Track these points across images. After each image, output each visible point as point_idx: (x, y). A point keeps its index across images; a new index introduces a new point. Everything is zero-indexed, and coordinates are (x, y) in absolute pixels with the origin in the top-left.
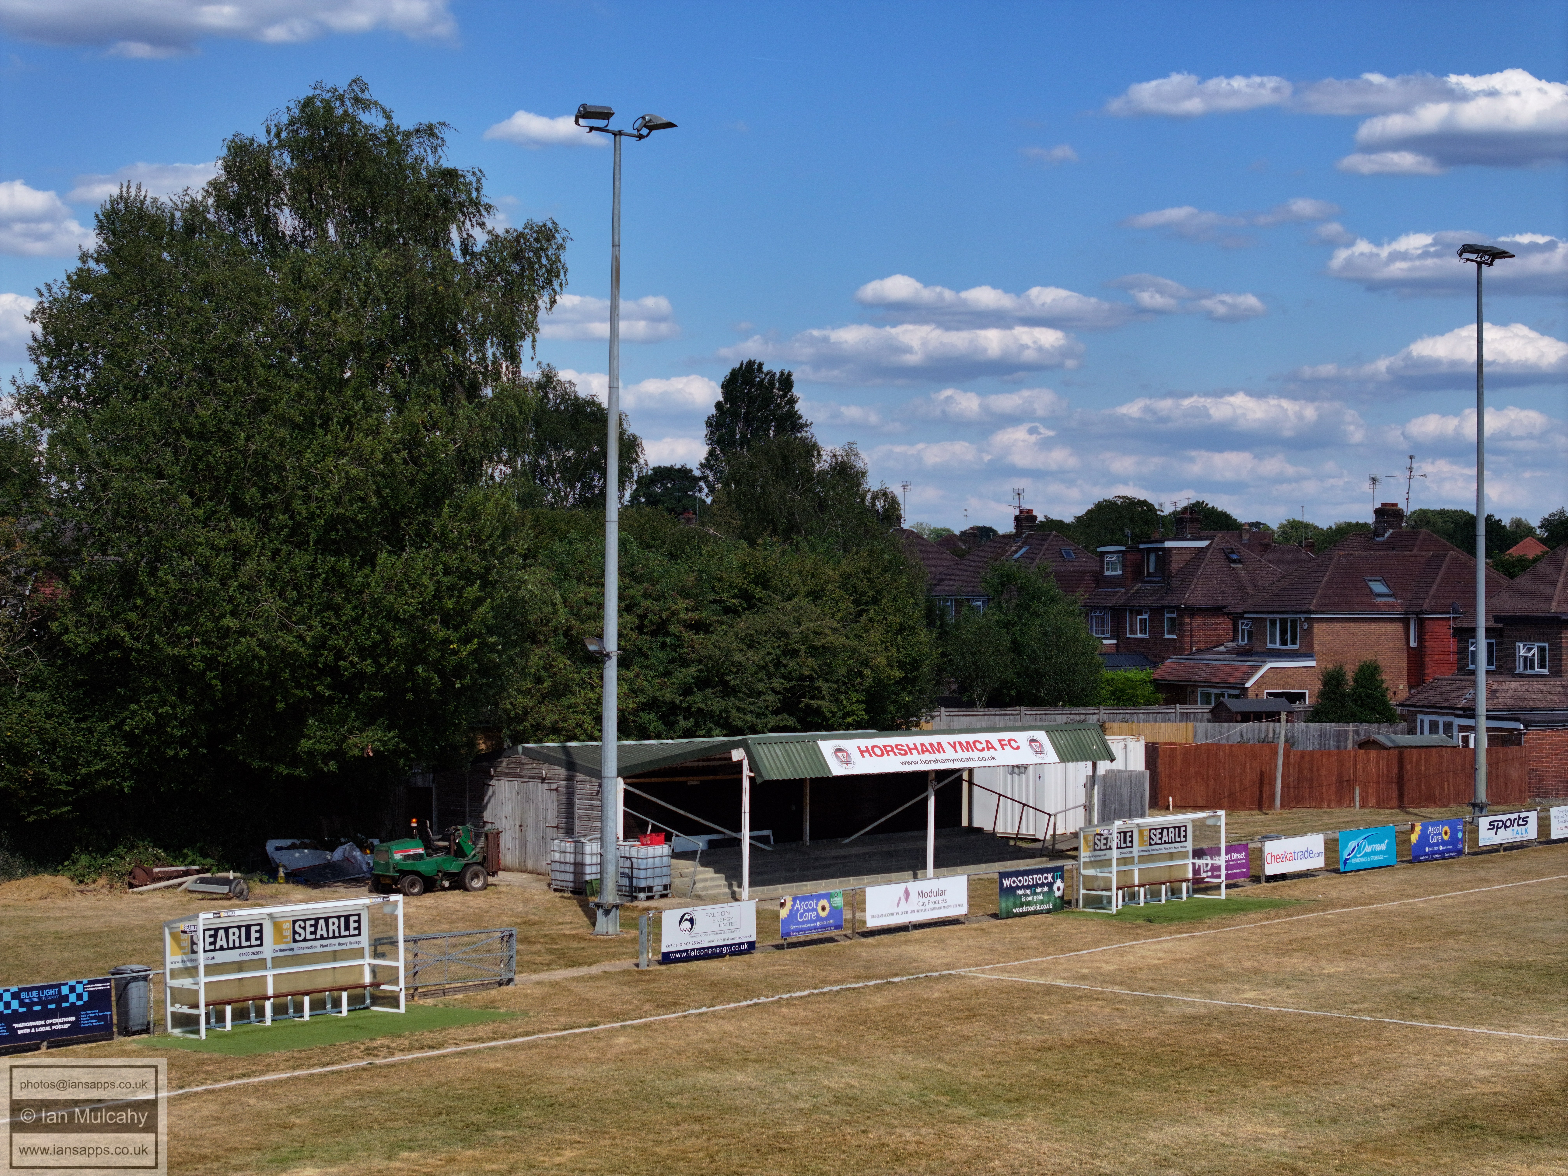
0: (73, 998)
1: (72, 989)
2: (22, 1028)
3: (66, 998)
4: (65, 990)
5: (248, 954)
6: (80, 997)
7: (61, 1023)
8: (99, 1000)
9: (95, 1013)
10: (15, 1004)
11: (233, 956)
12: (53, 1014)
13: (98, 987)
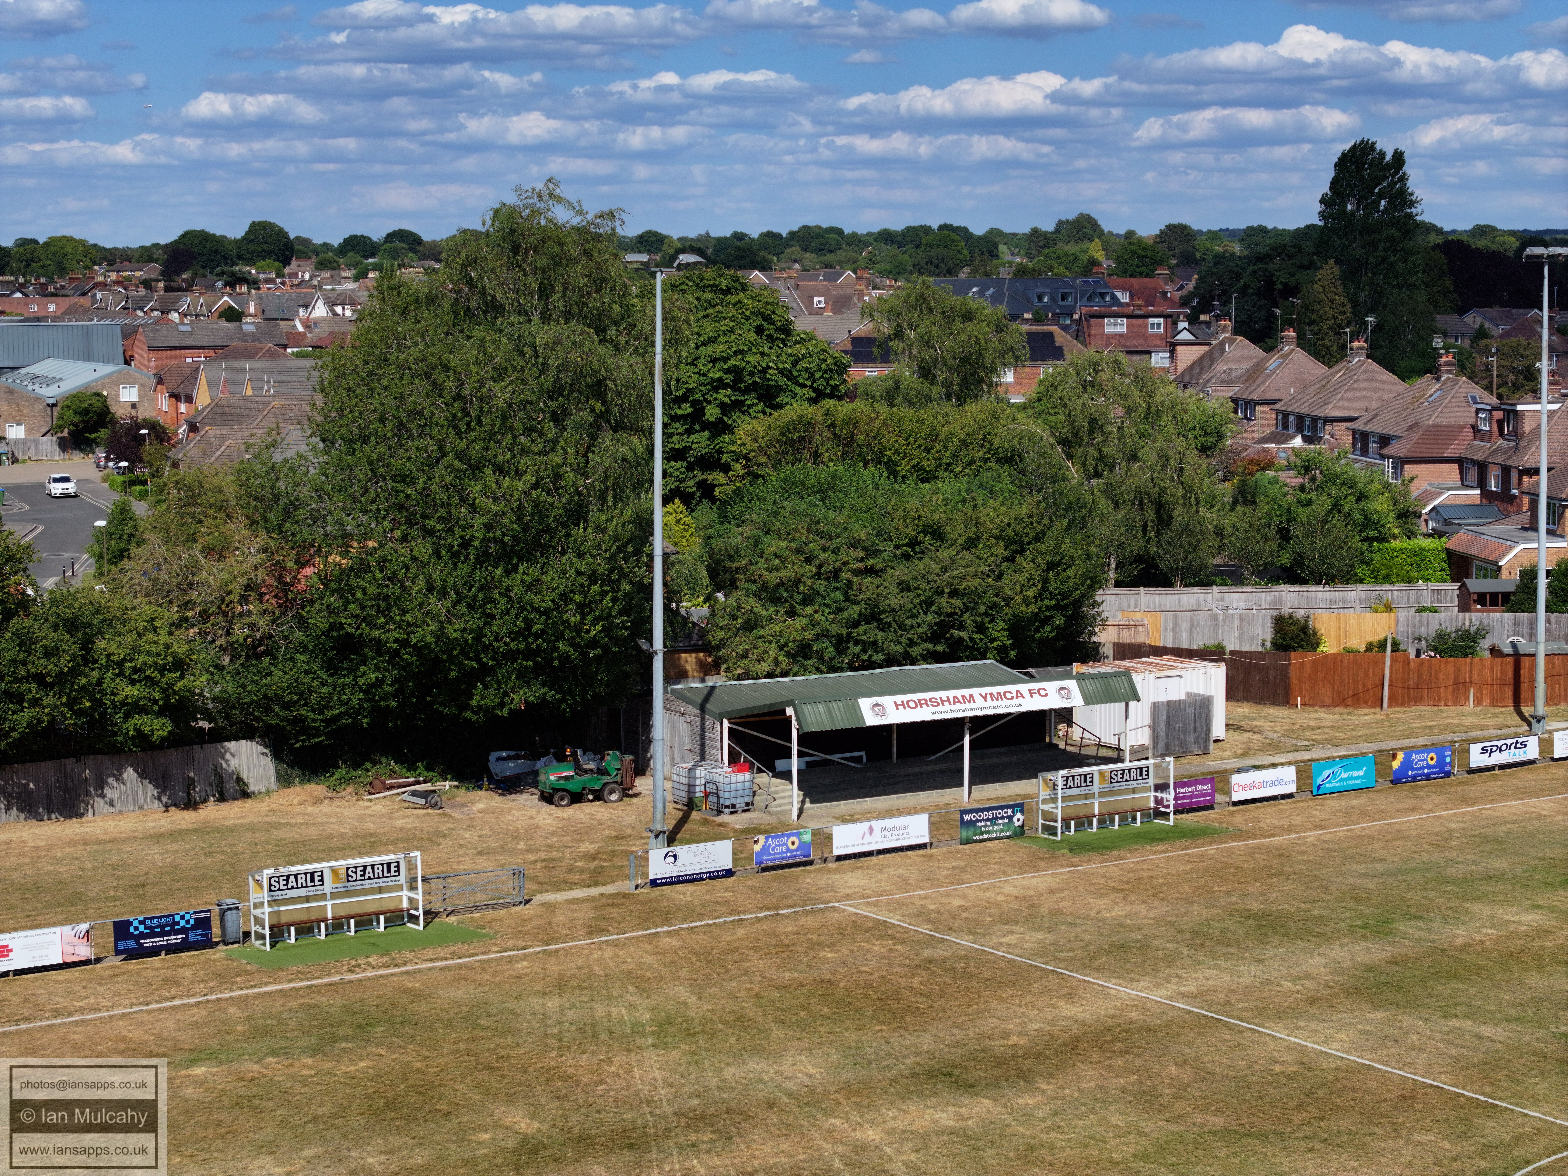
0: (183, 923)
1: (182, 917)
2: (147, 943)
3: (178, 923)
4: (177, 918)
5: (314, 891)
6: (188, 922)
7: (174, 939)
8: (203, 923)
9: (199, 932)
10: (141, 928)
11: (302, 892)
12: (169, 934)
13: (201, 915)
